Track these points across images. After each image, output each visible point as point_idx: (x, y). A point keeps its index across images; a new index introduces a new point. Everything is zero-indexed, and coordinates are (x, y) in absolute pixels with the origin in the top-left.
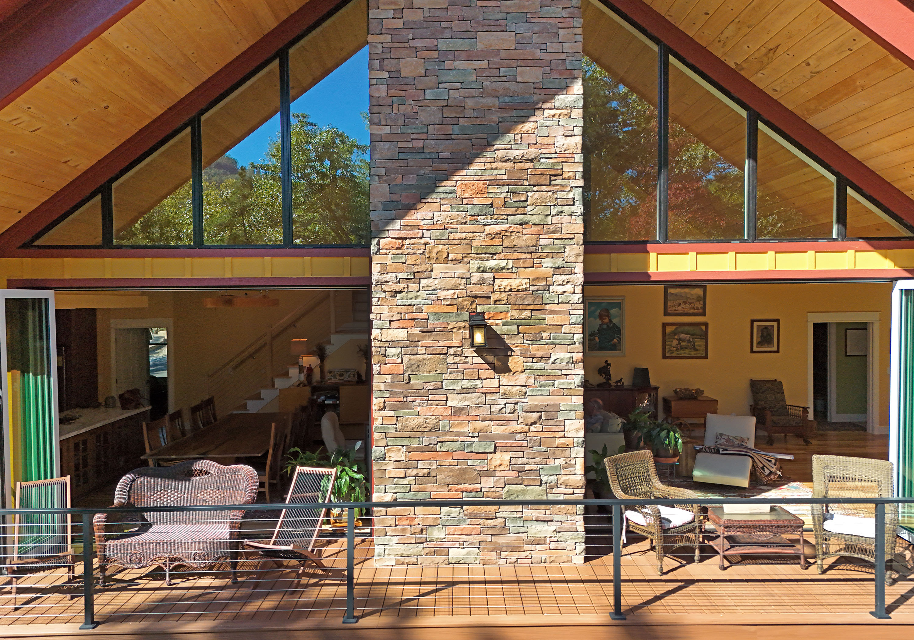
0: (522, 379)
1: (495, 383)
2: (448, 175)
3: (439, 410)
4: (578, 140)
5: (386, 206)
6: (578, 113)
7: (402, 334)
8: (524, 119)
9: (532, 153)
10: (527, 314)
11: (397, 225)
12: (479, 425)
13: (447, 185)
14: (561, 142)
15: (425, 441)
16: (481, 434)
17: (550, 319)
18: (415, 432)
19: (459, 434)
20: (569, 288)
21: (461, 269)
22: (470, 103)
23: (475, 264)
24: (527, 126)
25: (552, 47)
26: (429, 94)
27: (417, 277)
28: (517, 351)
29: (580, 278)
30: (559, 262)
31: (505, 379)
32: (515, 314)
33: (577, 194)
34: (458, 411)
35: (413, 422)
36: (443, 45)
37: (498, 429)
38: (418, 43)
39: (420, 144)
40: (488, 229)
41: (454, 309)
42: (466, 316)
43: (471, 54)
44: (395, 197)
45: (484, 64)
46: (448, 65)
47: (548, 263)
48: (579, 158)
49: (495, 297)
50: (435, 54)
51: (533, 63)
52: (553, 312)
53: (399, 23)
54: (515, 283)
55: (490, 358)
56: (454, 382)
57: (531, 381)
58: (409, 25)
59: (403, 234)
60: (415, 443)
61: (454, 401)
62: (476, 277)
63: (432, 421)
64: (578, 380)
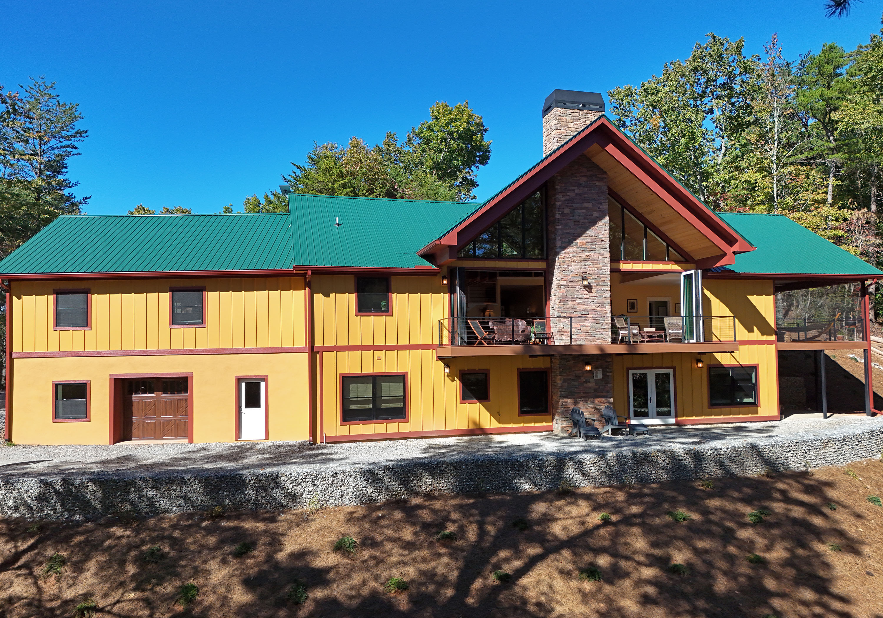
0: (595, 295)
1: (588, 296)
2: (575, 239)
3: (574, 303)
4: (608, 231)
5: (561, 247)
6: (607, 225)
7: (565, 282)
8: (594, 225)
9: (597, 234)
10: (596, 277)
11: (563, 252)
12: (585, 307)
13: (575, 242)
14: (604, 232)
15: (571, 311)
16: (585, 309)
17: (602, 279)
18: (568, 309)
19: (580, 310)
20: (606, 270)
21: (579, 265)
22: (581, 221)
23: (583, 264)
24: (595, 227)
25: (601, 207)
26: (571, 218)
27: (568, 267)
28: (594, 287)
29: (609, 268)
30: (604, 264)
31: (591, 295)
32: (593, 277)
33: (608, 246)
34: (579, 303)
35: (568, 306)
36: (574, 205)
37: (589, 308)
38: (568, 205)
39: (568, 231)
40: (586, 254)
41: (578, 276)
42: (581, 277)
43: (582, 208)
44: (563, 245)
45: (584, 211)
46: (576, 211)
47: (601, 264)
48: (608, 236)
49: (588, 272)
50: (572, 208)
51: (597, 211)
52: (603, 277)
53: (563, 199)
54: (593, 269)
55: (587, 289)
56: (578, 295)
57: (597, 295)
58: (566, 200)
59: (565, 255)
60: (568, 312)
61: (578, 300)
62: (583, 267)
63: (573, 306)
64: (609, 295)
